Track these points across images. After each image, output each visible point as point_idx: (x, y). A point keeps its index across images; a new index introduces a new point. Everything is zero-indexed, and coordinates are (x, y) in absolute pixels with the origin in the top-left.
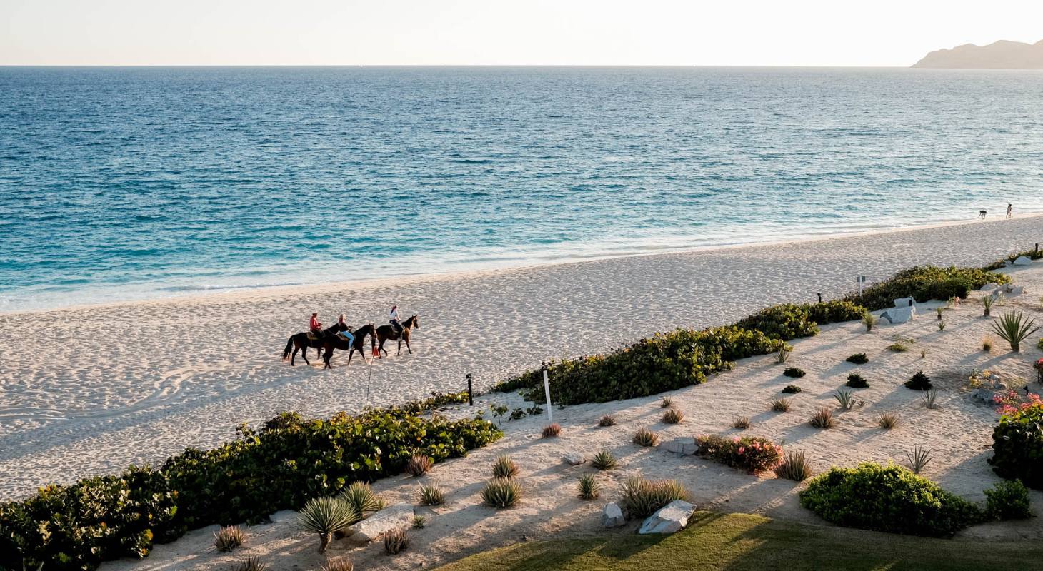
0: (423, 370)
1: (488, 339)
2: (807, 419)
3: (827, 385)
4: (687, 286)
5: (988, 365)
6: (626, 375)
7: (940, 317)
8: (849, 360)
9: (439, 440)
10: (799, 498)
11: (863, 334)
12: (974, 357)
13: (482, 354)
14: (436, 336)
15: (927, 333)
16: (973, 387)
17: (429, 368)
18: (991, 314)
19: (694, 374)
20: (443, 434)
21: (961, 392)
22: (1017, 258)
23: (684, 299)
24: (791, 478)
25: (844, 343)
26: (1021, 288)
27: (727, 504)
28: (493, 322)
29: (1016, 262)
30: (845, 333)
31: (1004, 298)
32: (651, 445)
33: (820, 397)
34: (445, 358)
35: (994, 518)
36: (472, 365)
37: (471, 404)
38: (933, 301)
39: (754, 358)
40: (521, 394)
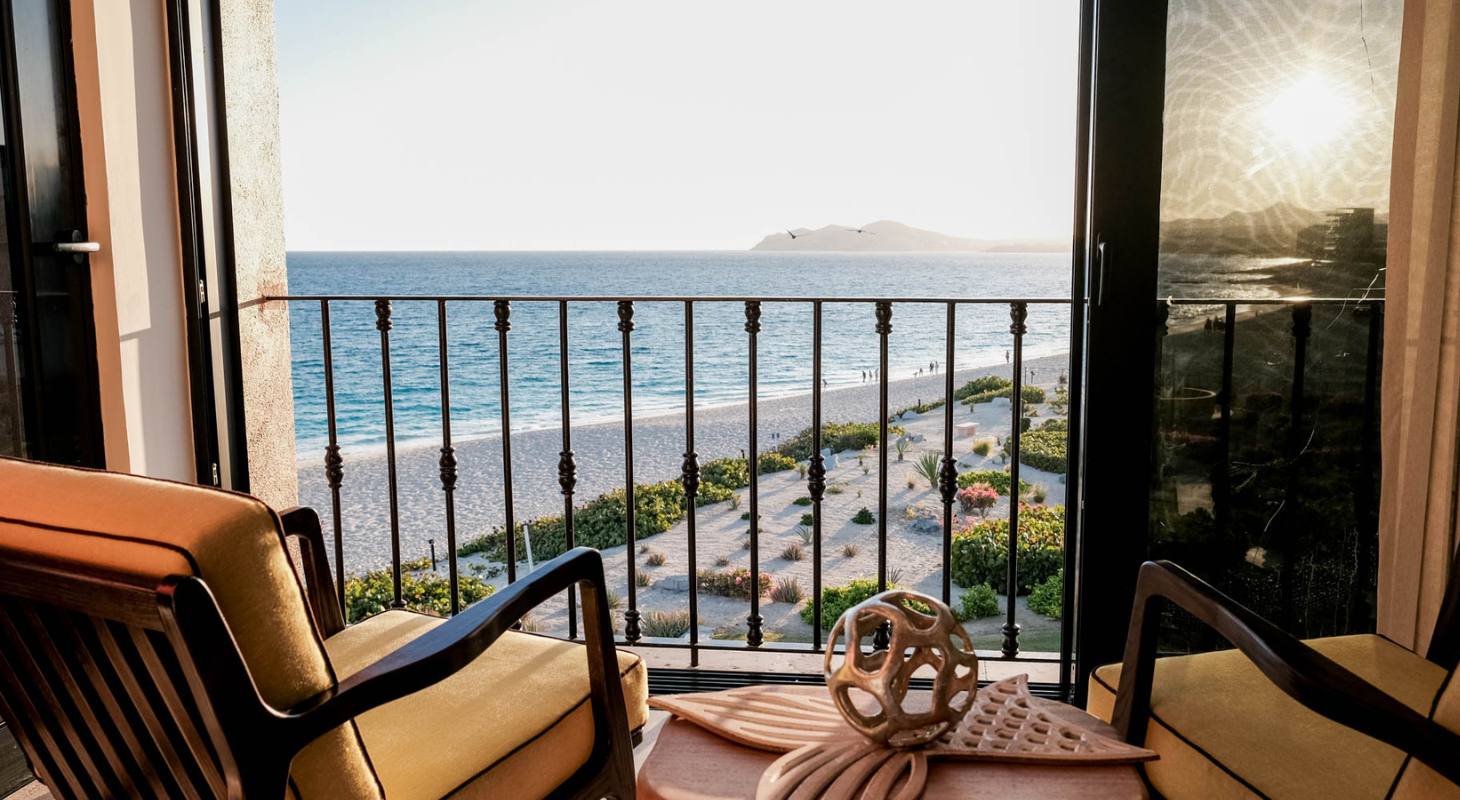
0: (358, 547)
1: (415, 514)
2: (778, 554)
3: (784, 525)
4: (600, 454)
5: (916, 500)
6: (593, 528)
7: (861, 463)
8: (795, 503)
9: (438, 597)
10: (800, 618)
11: (798, 480)
12: (903, 494)
13: (414, 528)
14: (356, 515)
15: (855, 477)
16: (911, 518)
17: (364, 544)
18: (905, 458)
19: (659, 523)
20: (439, 591)
21: (902, 524)
22: (904, 413)
23: (601, 466)
24: (787, 601)
25: (783, 490)
26: (921, 436)
27: (738, 627)
28: (411, 498)
29: (904, 416)
30: (780, 481)
31: (911, 446)
32: (646, 585)
33: (781, 535)
34: (376, 533)
35: (972, 618)
36: (408, 538)
37: (435, 569)
38: (847, 450)
39: (707, 507)
40: (482, 557)
